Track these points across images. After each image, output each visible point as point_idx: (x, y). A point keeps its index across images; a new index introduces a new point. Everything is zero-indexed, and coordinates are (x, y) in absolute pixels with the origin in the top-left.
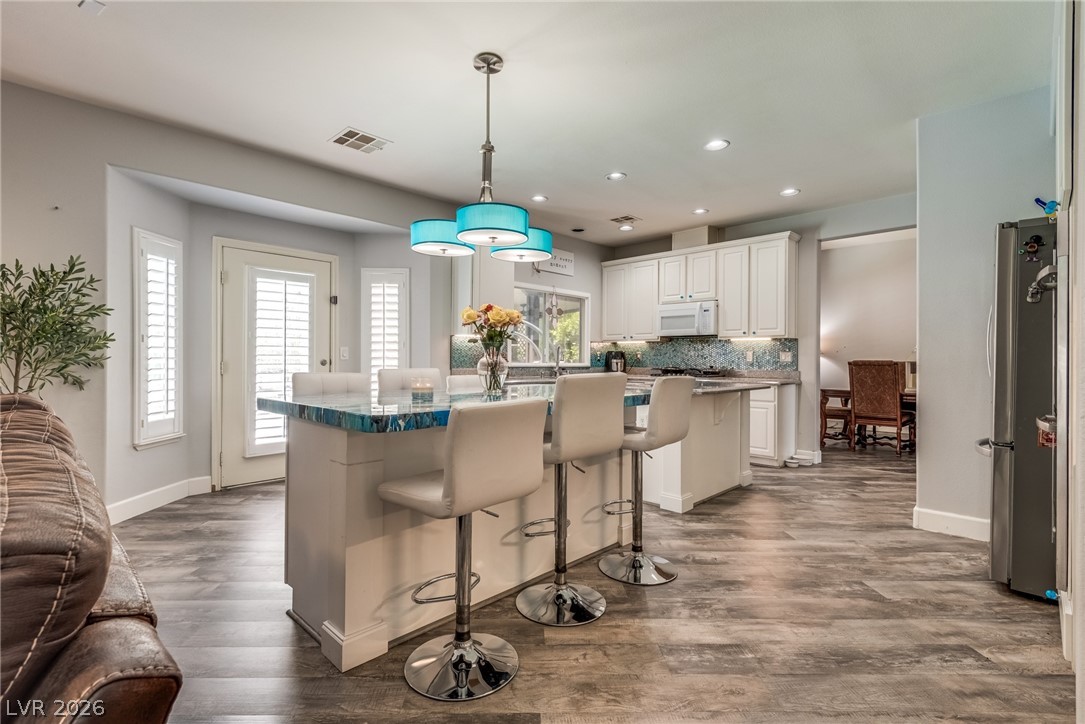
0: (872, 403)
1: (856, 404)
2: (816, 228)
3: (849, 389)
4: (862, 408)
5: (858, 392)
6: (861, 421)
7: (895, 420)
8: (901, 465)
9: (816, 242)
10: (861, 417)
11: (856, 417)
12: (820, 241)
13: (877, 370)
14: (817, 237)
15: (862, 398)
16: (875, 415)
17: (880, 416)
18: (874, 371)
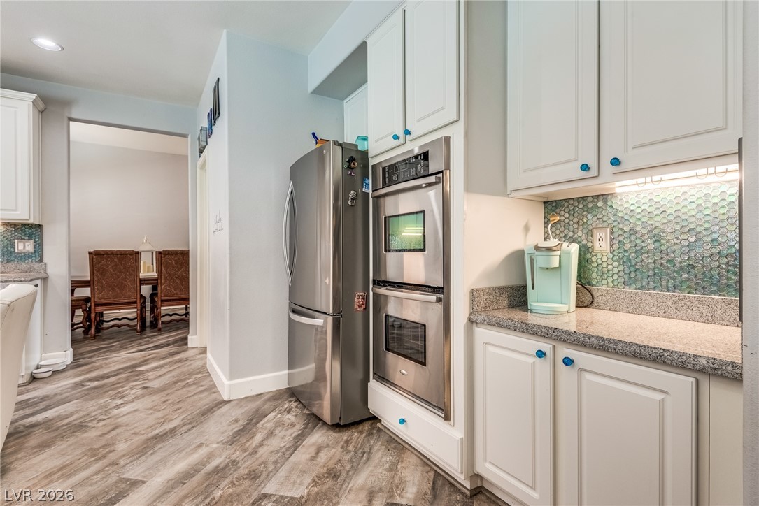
0: (113, 290)
1: (97, 292)
2: (66, 103)
3: (89, 279)
4: (102, 296)
5: (98, 280)
6: (99, 309)
7: (136, 302)
8: (148, 343)
9: (66, 120)
10: (101, 305)
11: (96, 305)
12: (70, 119)
13: (119, 259)
14: (67, 114)
15: (102, 287)
16: (116, 301)
17: (121, 301)
18: (116, 260)
